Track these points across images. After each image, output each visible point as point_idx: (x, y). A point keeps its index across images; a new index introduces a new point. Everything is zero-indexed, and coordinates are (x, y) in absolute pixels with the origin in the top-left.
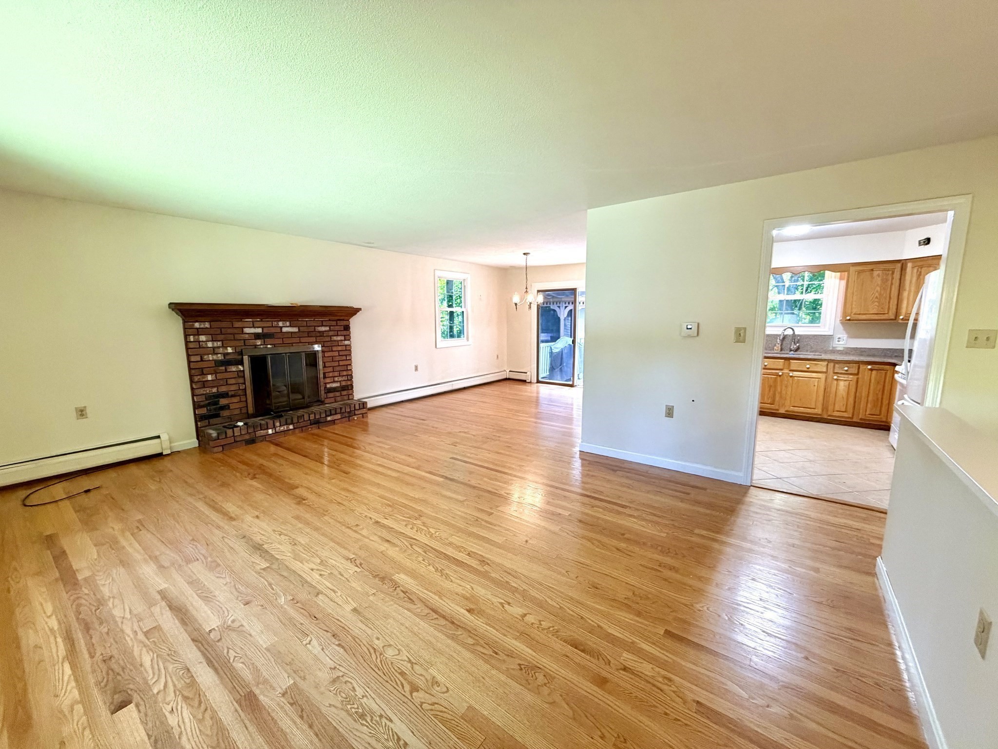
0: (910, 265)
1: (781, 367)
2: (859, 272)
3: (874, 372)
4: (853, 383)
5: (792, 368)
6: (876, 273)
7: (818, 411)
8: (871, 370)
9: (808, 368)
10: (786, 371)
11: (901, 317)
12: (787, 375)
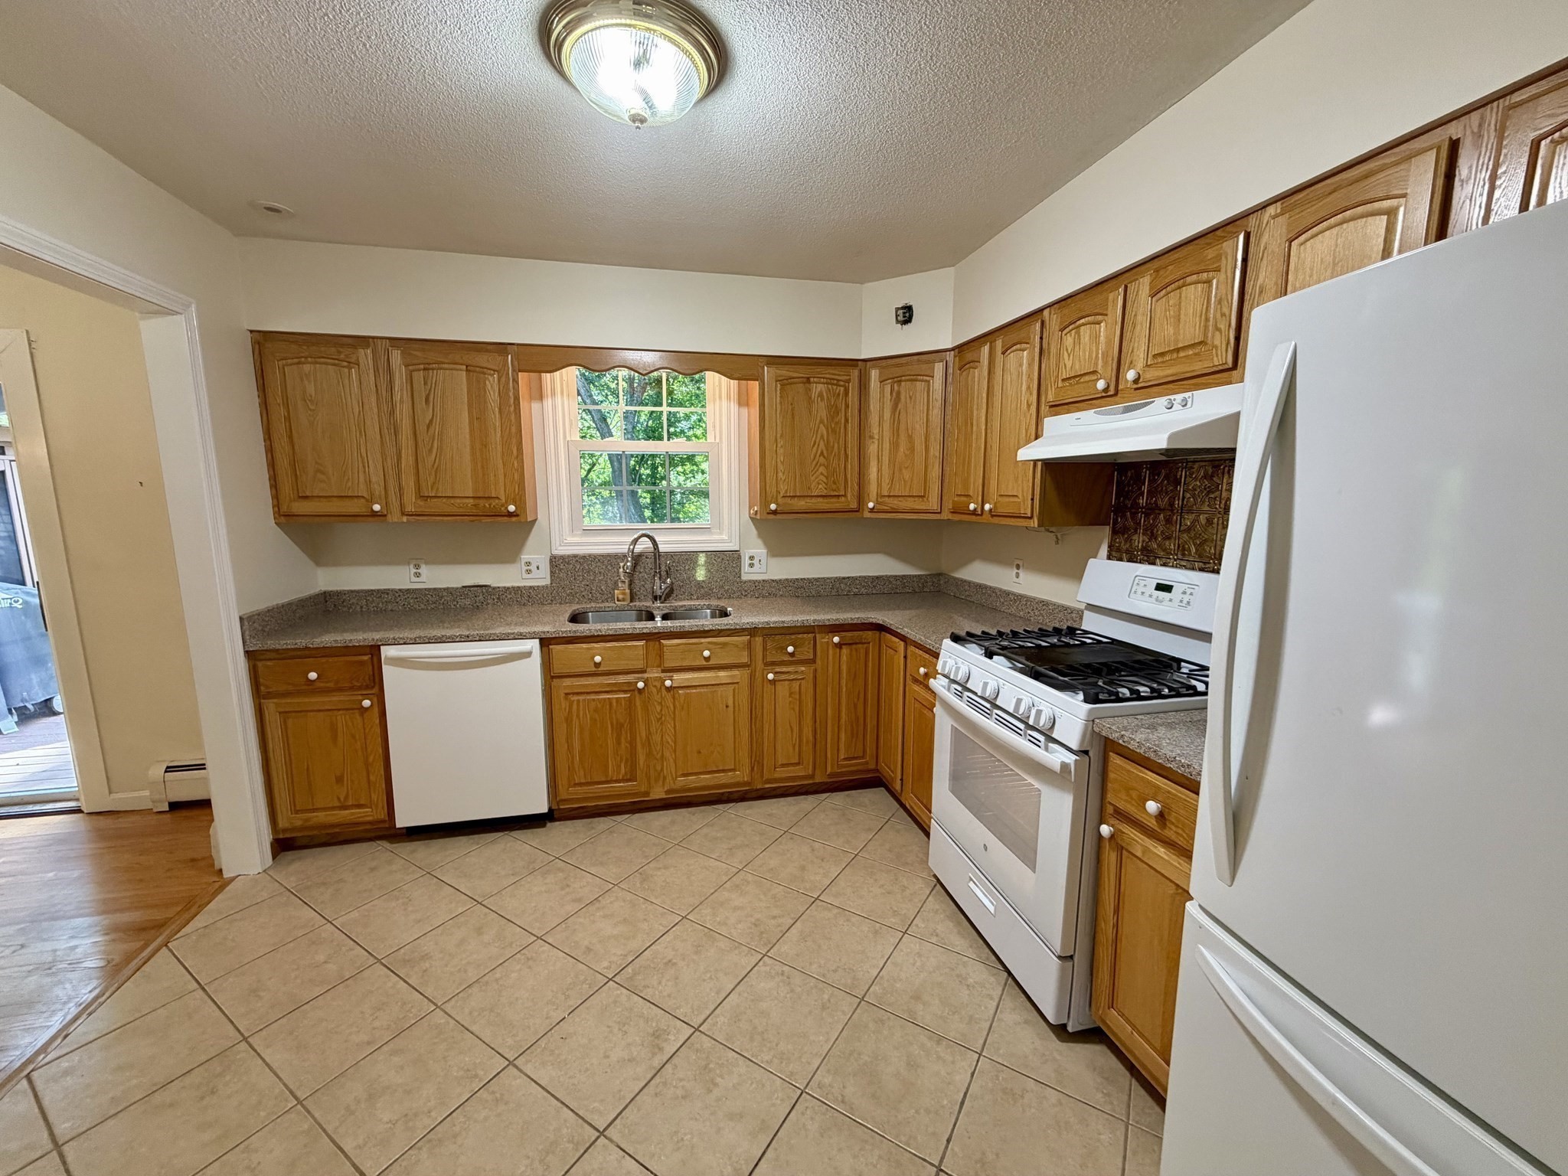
0: (874, 374)
1: (640, 665)
2: (784, 383)
3: (845, 651)
4: (808, 686)
5: (668, 664)
6: (818, 388)
7: (741, 775)
8: (839, 645)
9: (707, 659)
10: (654, 674)
11: (871, 505)
12: (658, 684)
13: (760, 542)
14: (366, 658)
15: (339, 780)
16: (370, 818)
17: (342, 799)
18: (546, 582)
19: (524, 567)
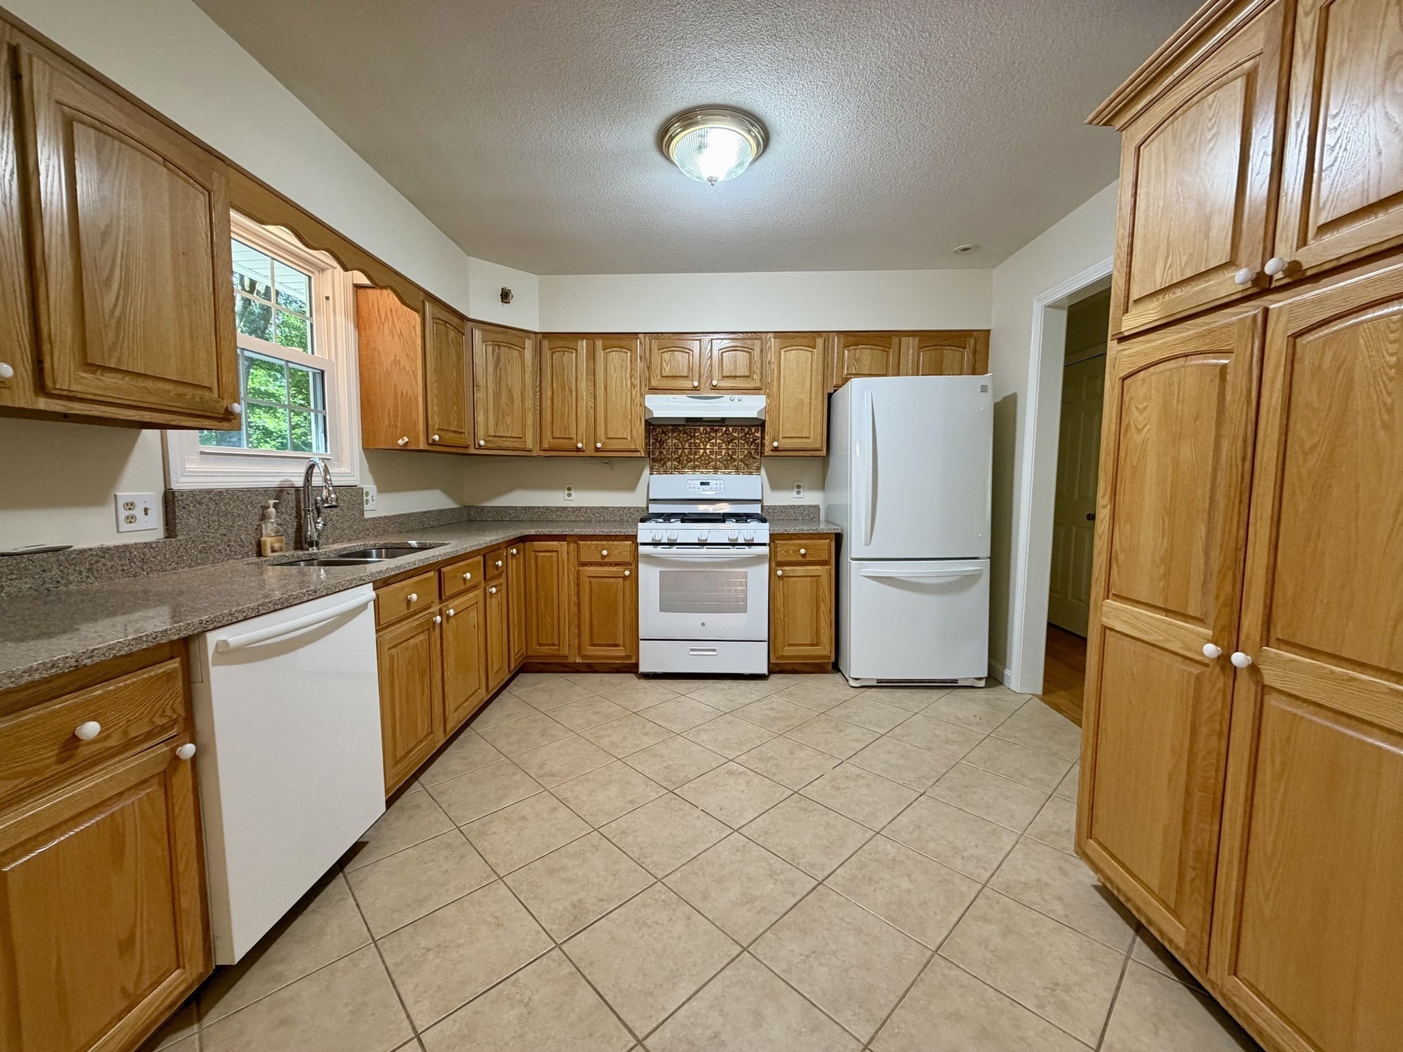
0: (479, 333)
2: (436, 322)
3: (514, 561)
5: (446, 594)
6: (451, 334)
9: (465, 581)
10: (439, 606)
11: (482, 442)
15: (126, 945)
18: (159, 534)
19: (123, 513)
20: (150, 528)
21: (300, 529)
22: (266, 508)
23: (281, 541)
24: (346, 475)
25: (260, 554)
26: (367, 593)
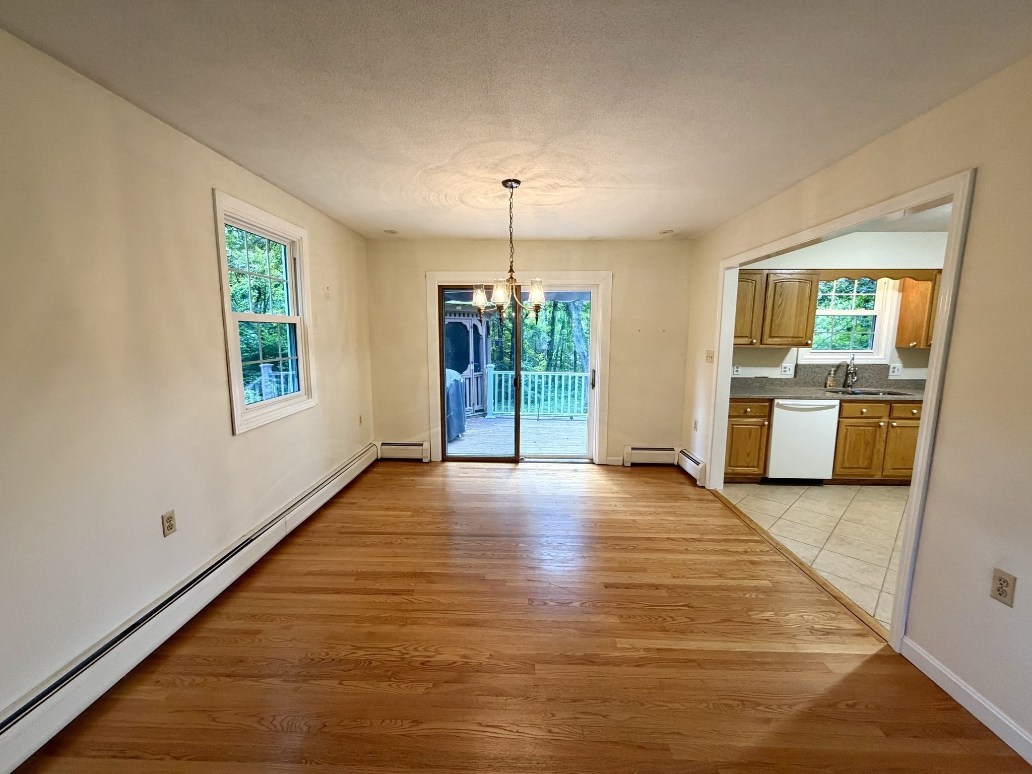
5: (894, 416)
9: (914, 414)
10: (886, 419)
12: (887, 425)
13: (899, 360)
14: (767, 404)
15: (748, 454)
16: (757, 473)
17: (748, 463)
18: (792, 376)
19: (783, 369)
20: (790, 374)
21: (846, 380)
22: (831, 371)
23: (833, 383)
24: (881, 359)
25: (825, 387)
26: (837, 402)
